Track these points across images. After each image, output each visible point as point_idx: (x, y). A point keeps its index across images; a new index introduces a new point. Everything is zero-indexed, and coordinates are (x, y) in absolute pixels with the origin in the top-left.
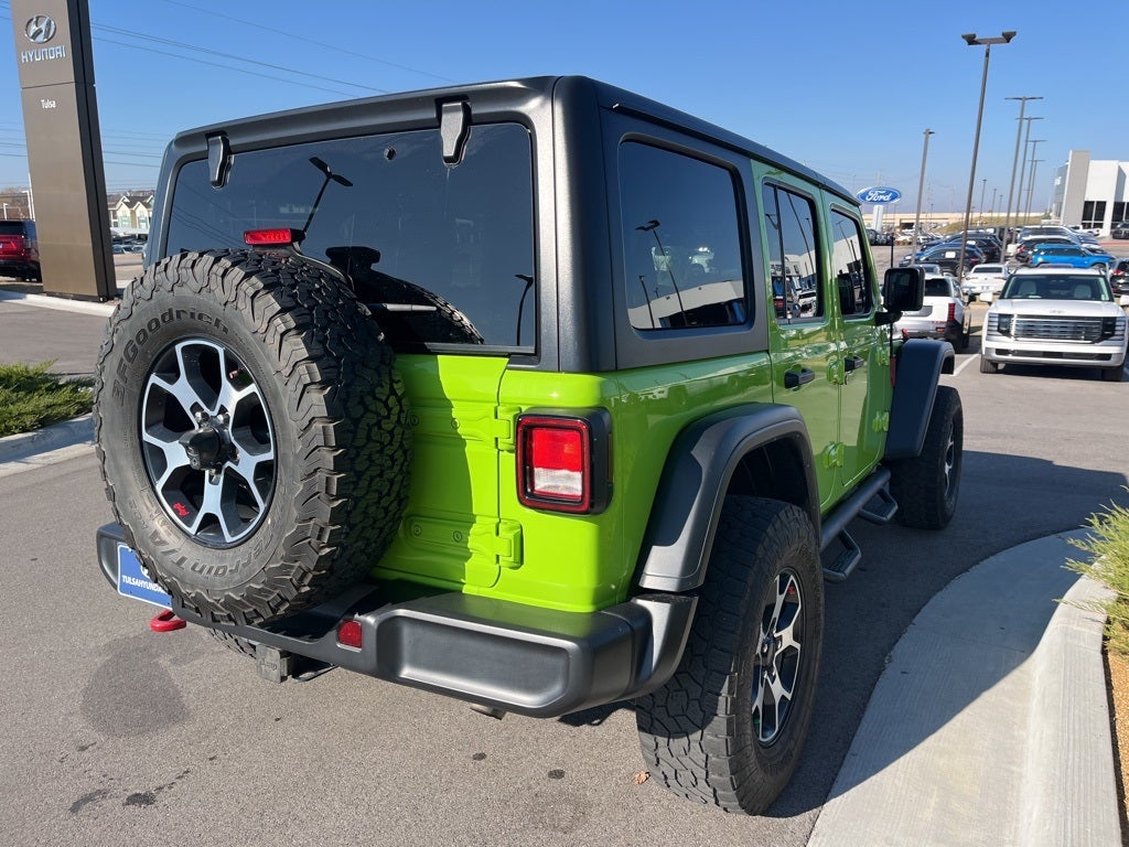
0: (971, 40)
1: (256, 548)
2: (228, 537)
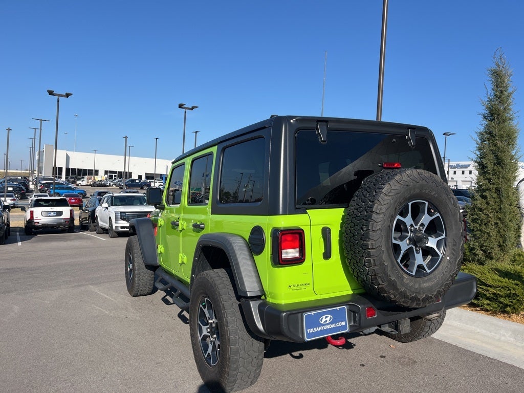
0: (51, 93)
1: (445, 269)
2: (428, 271)
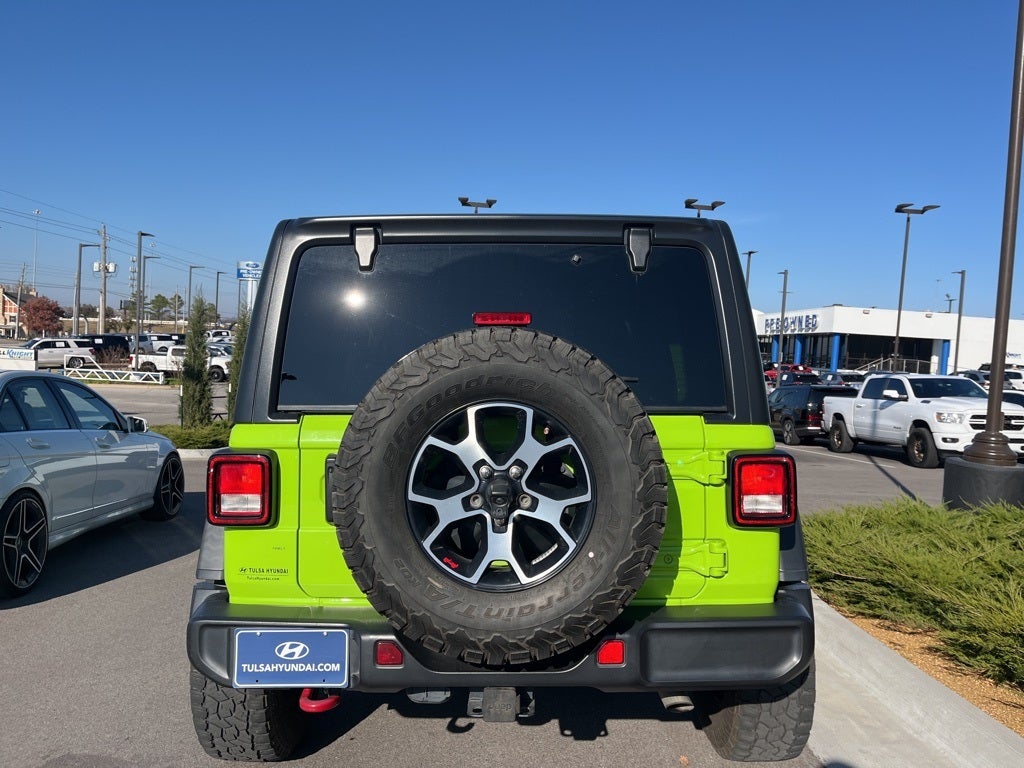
1: (575, 581)
2: (524, 579)
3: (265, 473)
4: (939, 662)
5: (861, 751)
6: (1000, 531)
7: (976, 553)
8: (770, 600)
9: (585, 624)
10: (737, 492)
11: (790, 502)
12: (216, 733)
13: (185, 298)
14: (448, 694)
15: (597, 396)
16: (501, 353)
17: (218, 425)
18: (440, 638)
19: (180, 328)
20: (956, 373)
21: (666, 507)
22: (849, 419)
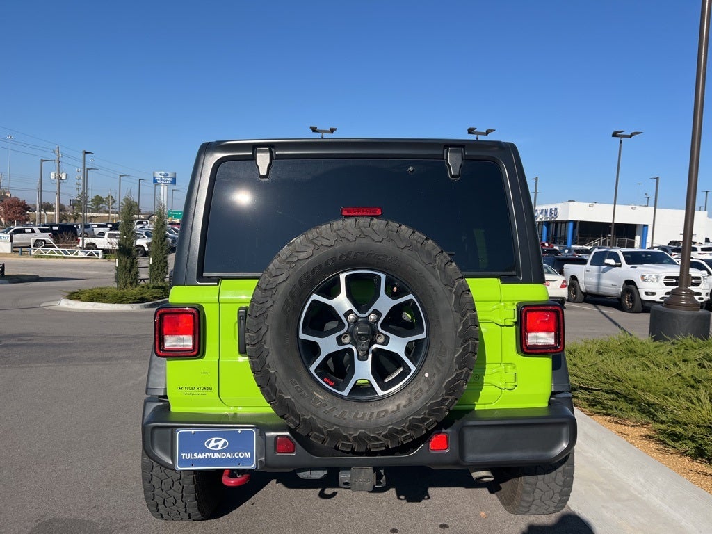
1: (415, 393)
2: (380, 392)
3: (195, 320)
4: (653, 445)
5: (603, 506)
6: (690, 356)
7: (675, 371)
8: (545, 405)
9: (423, 423)
10: (523, 330)
11: (560, 337)
12: (160, 502)
13: (116, 198)
14: (325, 472)
15: (431, 265)
16: (363, 235)
17: (143, 287)
18: (323, 433)
19: (113, 219)
20: (652, 247)
21: (478, 342)
22: (581, 279)
